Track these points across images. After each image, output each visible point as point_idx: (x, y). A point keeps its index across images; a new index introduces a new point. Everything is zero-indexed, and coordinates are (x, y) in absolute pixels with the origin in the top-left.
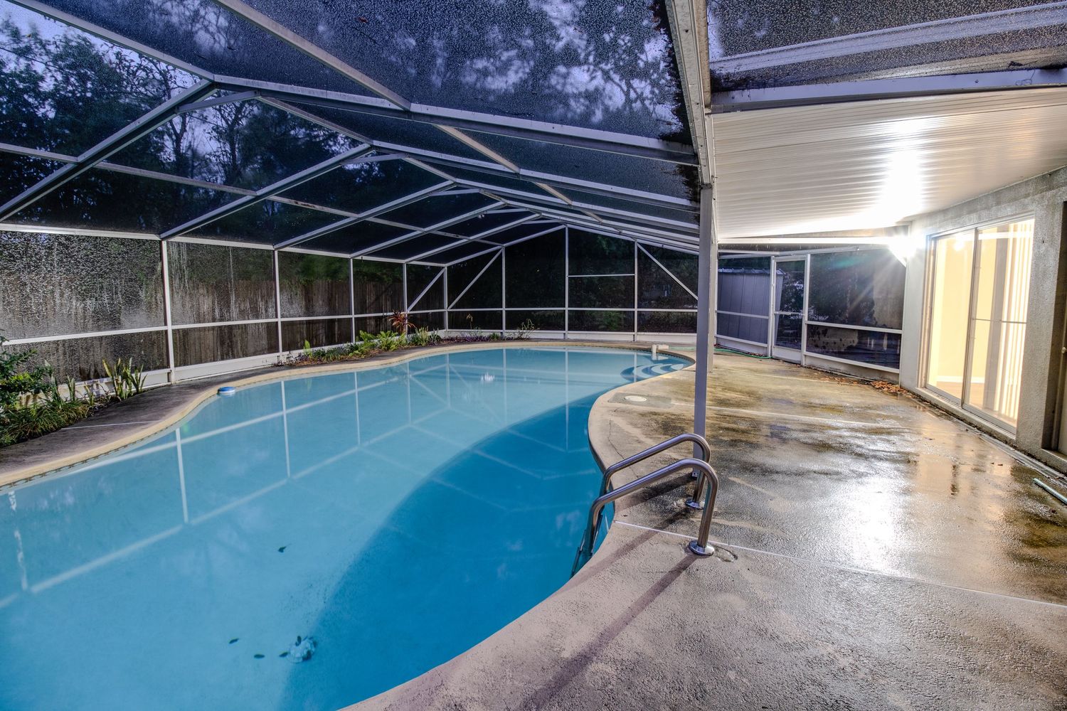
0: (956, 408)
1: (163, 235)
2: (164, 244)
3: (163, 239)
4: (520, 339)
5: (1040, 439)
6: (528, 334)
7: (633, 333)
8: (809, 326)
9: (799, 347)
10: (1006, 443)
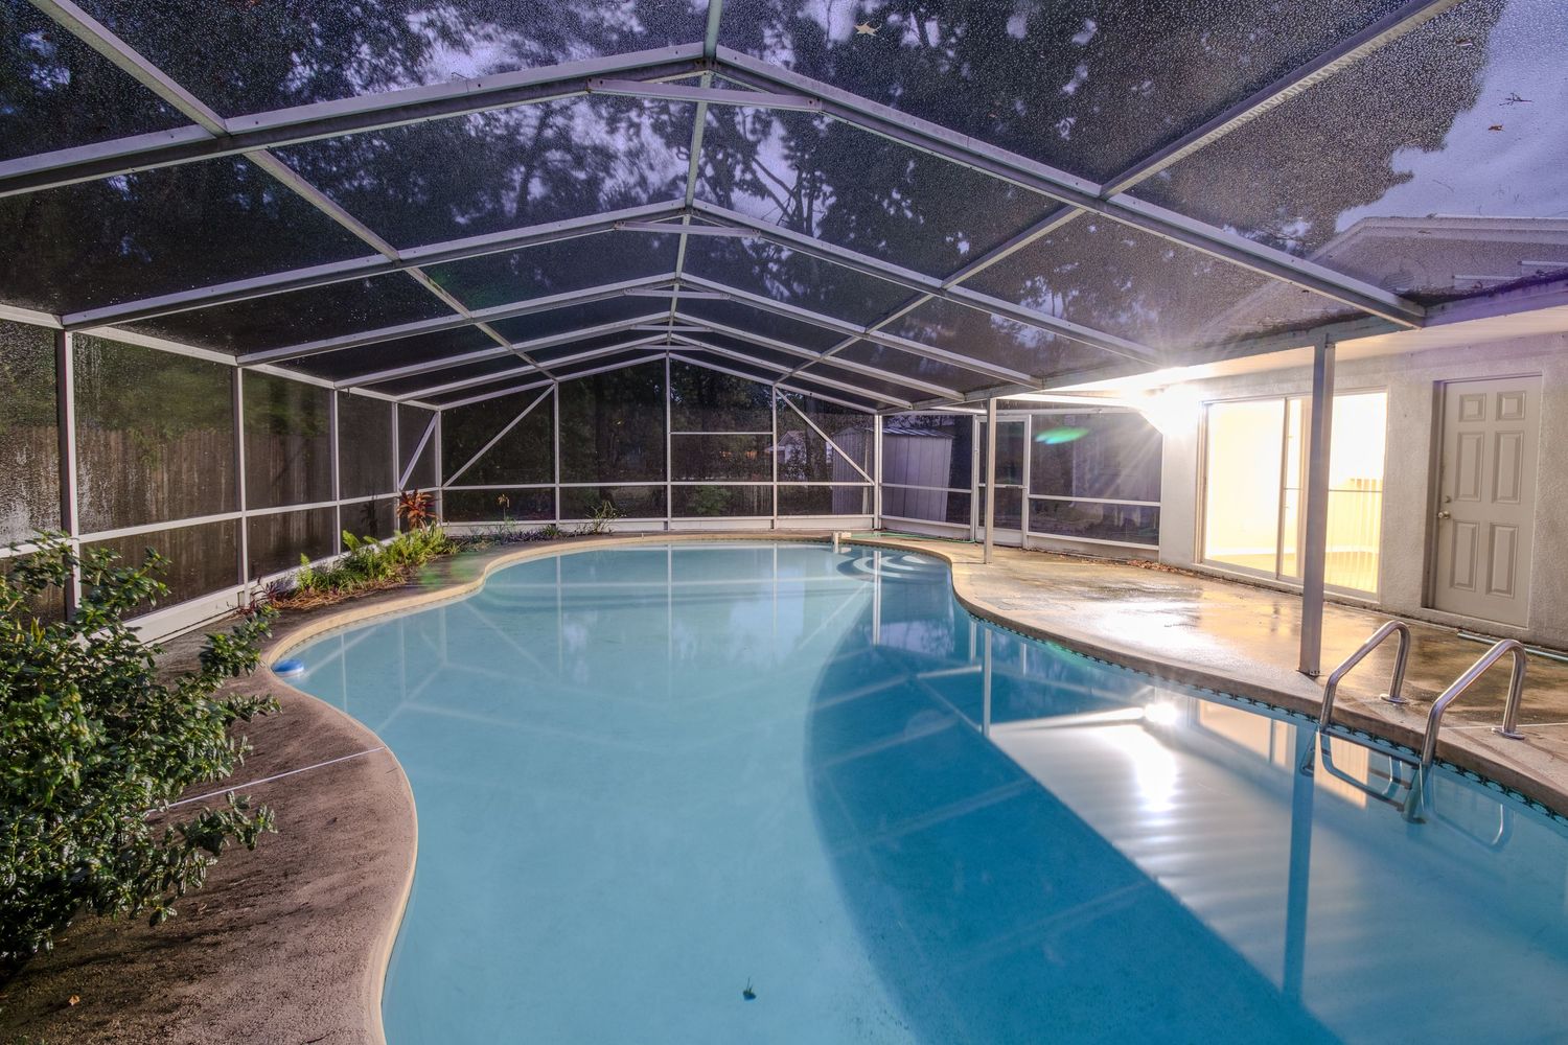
0: (1272, 581)
1: (70, 319)
2: (69, 336)
3: (67, 327)
4: (594, 534)
5: (1418, 599)
6: (611, 525)
7: (771, 518)
8: (1033, 502)
9: (1019, 527)
10: (1365, 608)
